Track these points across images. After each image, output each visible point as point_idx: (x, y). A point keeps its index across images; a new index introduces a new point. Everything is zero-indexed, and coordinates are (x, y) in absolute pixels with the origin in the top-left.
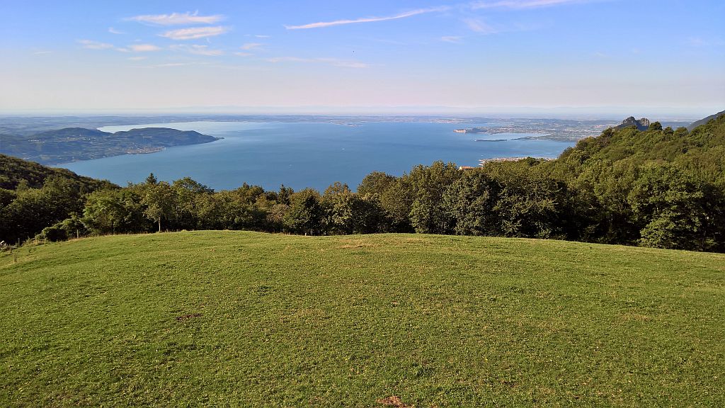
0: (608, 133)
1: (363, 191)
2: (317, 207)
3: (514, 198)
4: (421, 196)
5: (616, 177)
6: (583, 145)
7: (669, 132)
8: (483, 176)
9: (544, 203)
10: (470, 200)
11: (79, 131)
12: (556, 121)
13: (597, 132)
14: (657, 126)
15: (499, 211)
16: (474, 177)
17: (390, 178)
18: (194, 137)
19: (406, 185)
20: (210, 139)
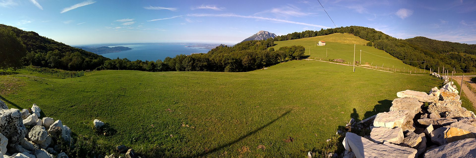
0: (217, 48)
1: (165, 61)
2: (154, 65)
3: (198, 62)
4: (178, 62)
5: (219, 57)
6: (212, 50)
7: (229, 47)
8: (191, 57)
9: (205, 63)
10: (188, 63)
11: (105, 47)
12: (206, 44)
13: (215, 48)
14: (226, 46)
15: (195, 65)
16: (189, 57)
17: (171, 58)
18: (127, 49)
19: (174, 60)
20: (131, 49)
